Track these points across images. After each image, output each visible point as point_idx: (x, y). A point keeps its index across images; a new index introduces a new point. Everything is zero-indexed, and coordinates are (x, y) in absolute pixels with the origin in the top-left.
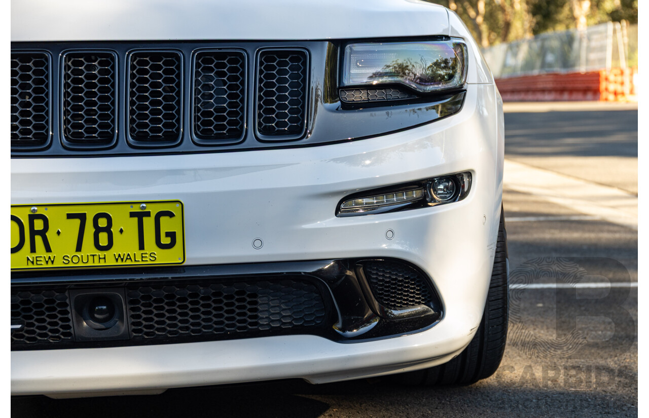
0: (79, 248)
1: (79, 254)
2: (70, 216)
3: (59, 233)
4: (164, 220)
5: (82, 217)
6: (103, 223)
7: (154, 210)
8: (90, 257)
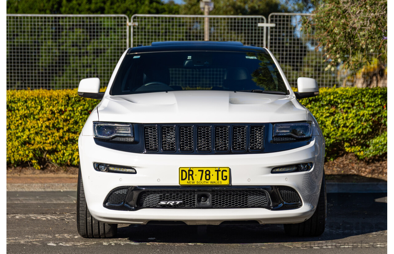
0: (201, 180)
1: (201, 181)
2: (199, 171)
3: (196, 175)
4: (224, 172)
5: (202, 171)
6: (208, 173)
7: (222, 169)
8: (204, 182)
